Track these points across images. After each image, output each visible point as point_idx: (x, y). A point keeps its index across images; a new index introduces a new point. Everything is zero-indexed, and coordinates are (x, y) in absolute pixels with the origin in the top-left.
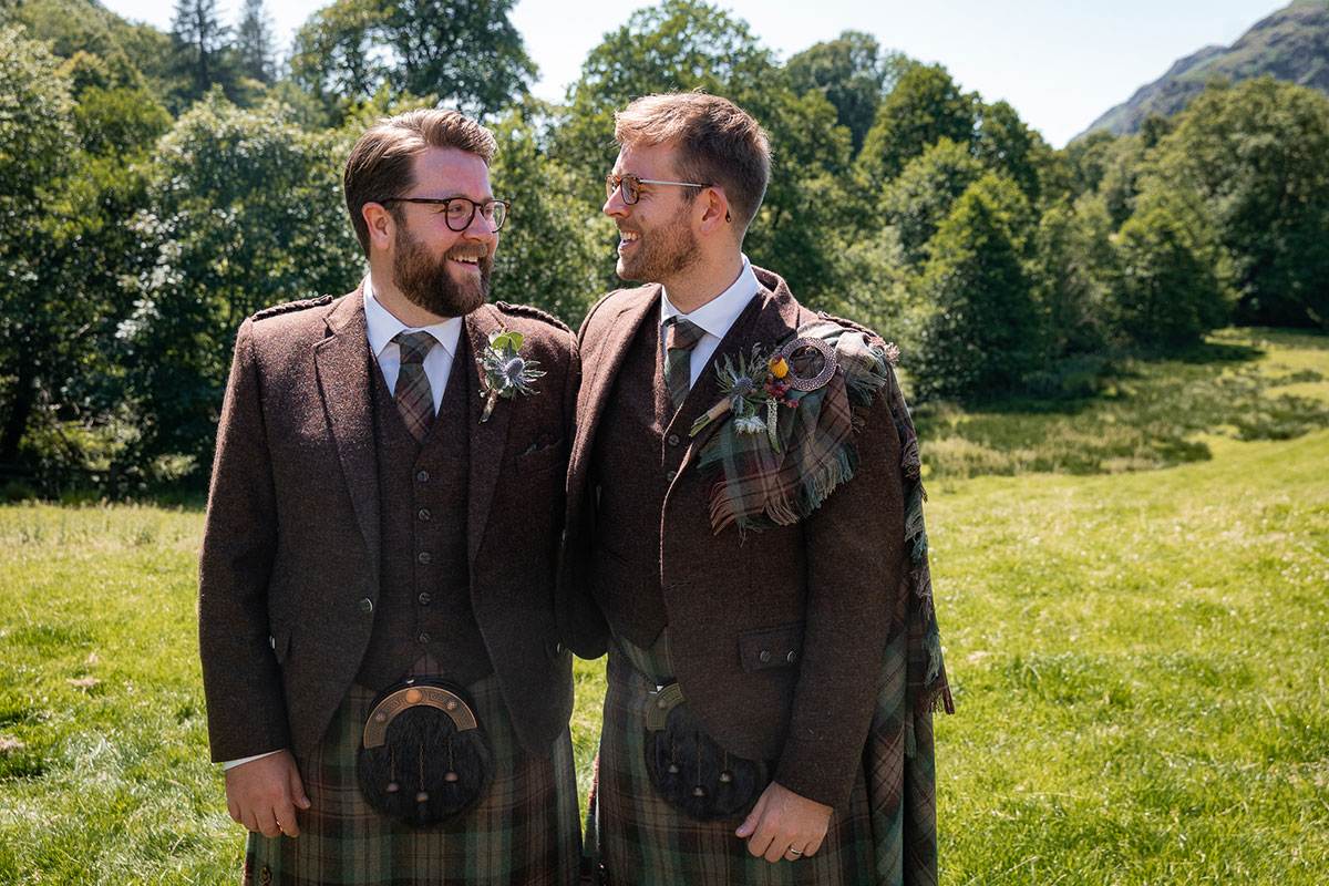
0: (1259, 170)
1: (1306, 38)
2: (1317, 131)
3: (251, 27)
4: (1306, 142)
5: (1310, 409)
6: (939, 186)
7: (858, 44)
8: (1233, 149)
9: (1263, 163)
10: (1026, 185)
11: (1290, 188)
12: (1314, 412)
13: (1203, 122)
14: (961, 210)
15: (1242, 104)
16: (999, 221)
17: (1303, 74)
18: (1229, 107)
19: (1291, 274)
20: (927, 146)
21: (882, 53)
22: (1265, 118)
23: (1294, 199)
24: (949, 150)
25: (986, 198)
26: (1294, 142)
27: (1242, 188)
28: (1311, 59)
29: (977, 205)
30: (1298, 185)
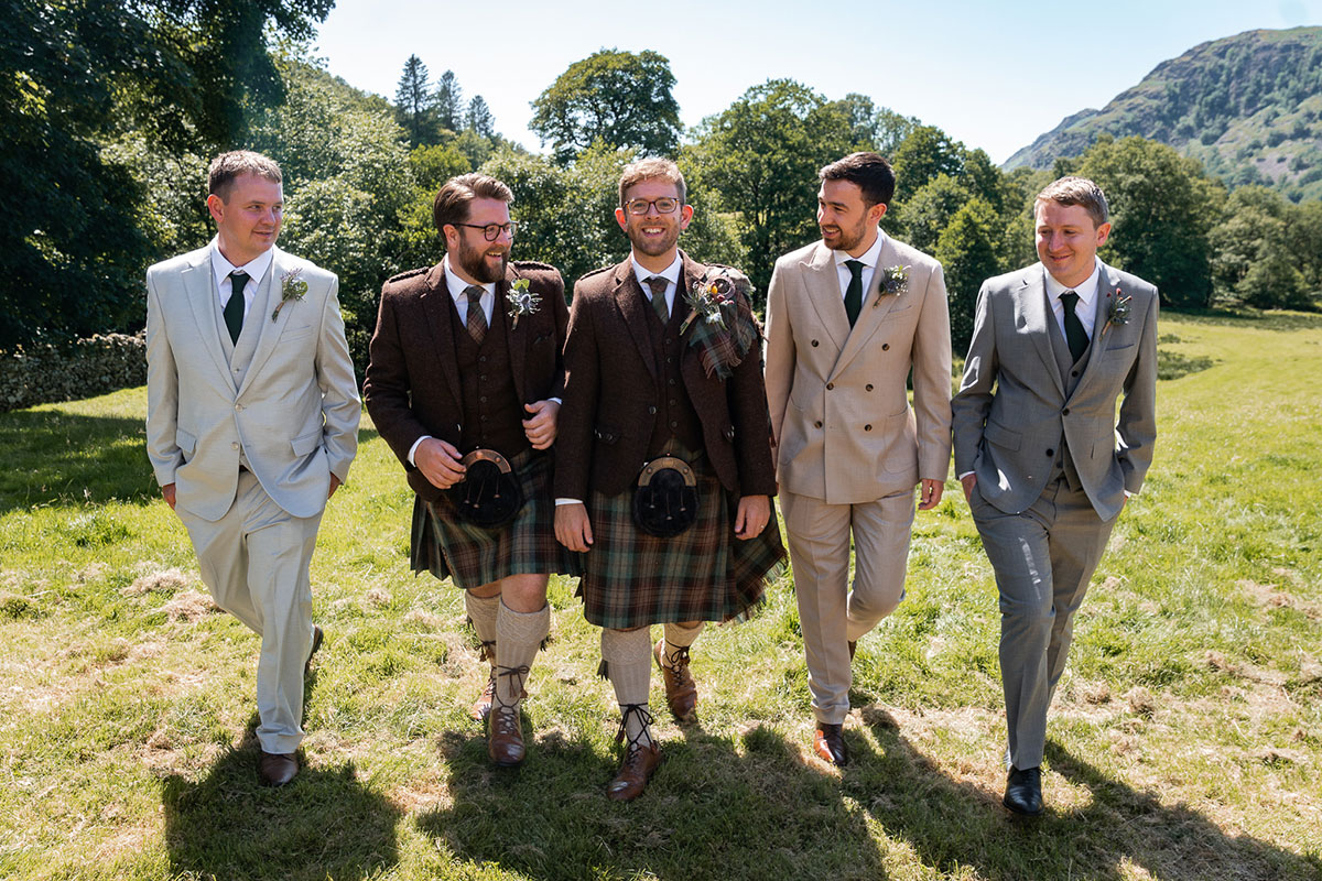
0: (1134, 198)
1: (1151, 107)
2: (1171, 173)
3: (445, 93)
4: (1165, 181)
5: (1180, 360)
6: (939, 206)
7: (859, 104)
8: (1118, 183)
9: (1136, 194)
10: (996, 205)
11: (1154, 211)
12: (1182, 363)
13: (1097, 165)
14: (956, 223)
15: (1123, 153)
16: (982, 231)
17: (1150, 132)
18: (1115, 156)
19: (1155, 269)
20: (930, 177)
21: (875, 110)
22: (1139, 163)
23: (1155, 219)
24: (945, 182)
25: (974, 215)
26: (1156, 181)
27: (1123, 211)
28: (1154, 121)
29: (968, 220)
30: (1158, 209)
